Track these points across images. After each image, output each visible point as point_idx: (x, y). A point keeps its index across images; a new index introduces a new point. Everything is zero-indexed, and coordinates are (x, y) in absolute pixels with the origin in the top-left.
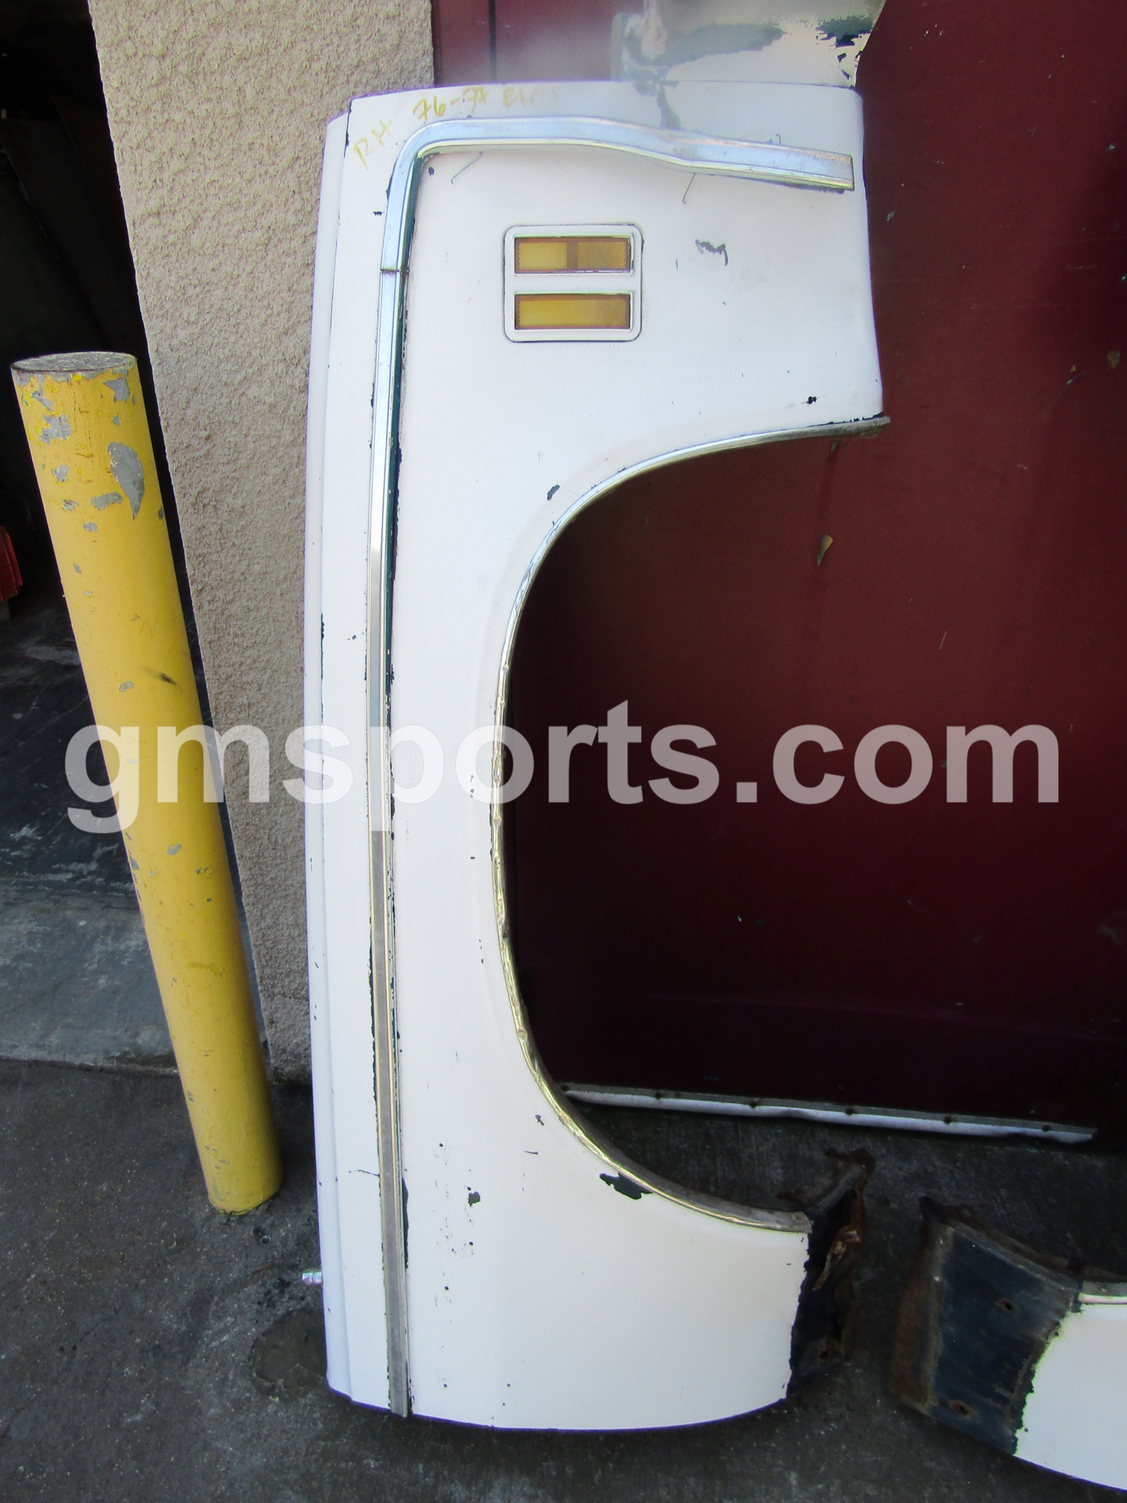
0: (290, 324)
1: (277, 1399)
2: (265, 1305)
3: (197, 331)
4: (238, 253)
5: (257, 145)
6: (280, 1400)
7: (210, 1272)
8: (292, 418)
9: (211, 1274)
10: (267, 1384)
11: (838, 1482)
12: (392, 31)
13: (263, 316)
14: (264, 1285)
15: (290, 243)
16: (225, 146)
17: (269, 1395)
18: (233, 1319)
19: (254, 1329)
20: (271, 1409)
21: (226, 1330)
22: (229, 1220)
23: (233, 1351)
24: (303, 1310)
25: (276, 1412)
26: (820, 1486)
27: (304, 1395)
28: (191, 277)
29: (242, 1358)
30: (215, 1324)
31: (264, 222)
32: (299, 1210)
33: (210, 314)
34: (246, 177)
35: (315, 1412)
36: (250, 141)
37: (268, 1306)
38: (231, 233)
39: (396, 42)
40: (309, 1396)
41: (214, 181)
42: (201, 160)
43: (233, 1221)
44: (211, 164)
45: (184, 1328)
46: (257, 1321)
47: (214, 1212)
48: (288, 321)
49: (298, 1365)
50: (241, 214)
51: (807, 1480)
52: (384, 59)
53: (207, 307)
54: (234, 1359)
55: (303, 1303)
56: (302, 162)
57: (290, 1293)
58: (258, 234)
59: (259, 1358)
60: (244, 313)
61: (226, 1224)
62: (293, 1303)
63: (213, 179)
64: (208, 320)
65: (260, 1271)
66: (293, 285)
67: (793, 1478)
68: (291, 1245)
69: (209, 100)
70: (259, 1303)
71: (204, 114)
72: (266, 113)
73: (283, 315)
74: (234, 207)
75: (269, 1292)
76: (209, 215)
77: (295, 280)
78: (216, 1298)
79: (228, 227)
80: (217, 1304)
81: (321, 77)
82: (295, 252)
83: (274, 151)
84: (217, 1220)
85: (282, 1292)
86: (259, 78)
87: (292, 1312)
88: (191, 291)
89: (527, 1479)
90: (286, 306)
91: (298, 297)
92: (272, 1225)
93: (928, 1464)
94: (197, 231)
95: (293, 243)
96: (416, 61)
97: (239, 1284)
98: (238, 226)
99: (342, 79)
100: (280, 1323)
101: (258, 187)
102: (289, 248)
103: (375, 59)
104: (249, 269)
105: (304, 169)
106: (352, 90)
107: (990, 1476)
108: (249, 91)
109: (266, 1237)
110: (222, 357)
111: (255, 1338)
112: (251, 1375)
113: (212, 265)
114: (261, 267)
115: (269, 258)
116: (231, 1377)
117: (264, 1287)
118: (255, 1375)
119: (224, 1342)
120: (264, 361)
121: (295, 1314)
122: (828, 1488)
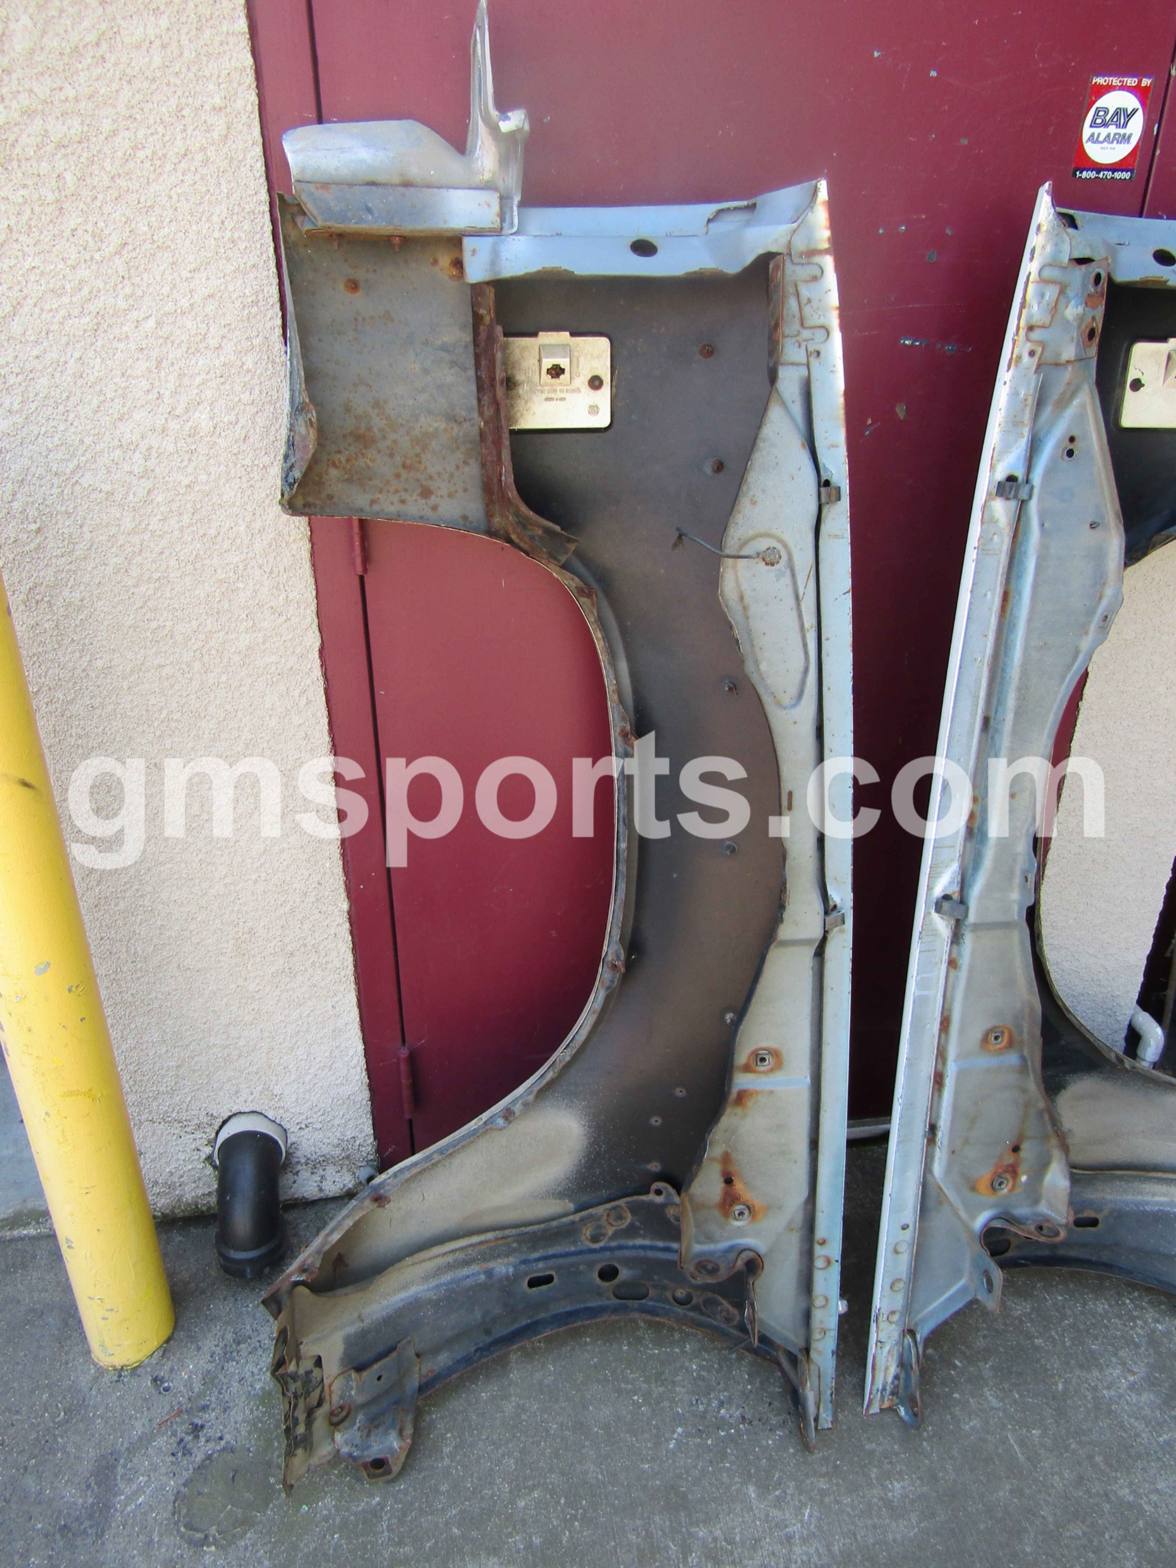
0: (126, 409)
1: (213, 1548)
2: (180, 1454)
3: (21, 420)
4: (64, 340)
5: (80, 232)
6: (216, 1548)
7: (109, 1435)
8: (131, 505)
9: (112, 1437)
10: (199, 1536)
11: (792, 1484)
12: (219, 123)
13: (95, 402)
14: (174, 1434)
15: (121, 328)
16: (45, 232)
17: (202, 1546)
18: (146, 1478)
19: (172, 1483)
20: (208, 1559)
21: (140, 1490)
22: (120, 1376)
23: (153, 1511)
24: (224, 1449)
25: (214, 1562)
26: (777, 1493)
27: (242, 1536)
28: (12, 365)
29: (165, 1515)
30: (126, 1487)
31: (92, 308)
32: (199, 1349)
33: (35, 402)
34: (70, 263)
35: (257, 1551)
36: (73, 227)
37: (184, 1454)
38: (55, 320)
39: (224, 133)
40: (248, 1535)
41: (34, 267)
42: (19, 247)
43: (125, 1376)
44: (31, 250)
45: (91, 1500)
46: (174, 1474)
47: (101, 1371)
48: (123, 406)
49: (229, 1507)
50: (66, 300)
51: (764, 1489)
52: (213, 148)
53: (32, 395)
54: (155, 1518)
55: (223, 1443)
56: (131, 247)
57: (205, 1435)
58: (86, 320)
59: (184, 1511)
60: (74, 400)
61: (117, 1381)
62: (211, 1445)
63: (33, 265)
64: (33, 409)
65: (167, 1420)
66: (126, 371)
67: (752, 1491)
68: (197, 1387)
69: (25, 186)
70: (173, 1454)
71: (21, 200)
72: (89, 200)
73: (117, 401)
74: (58, 293)
75: (182, 1440)
76: (30, 302)
77: (128, 365)
78: (122, 1461)
79: (51, 315)
80: (124, 1466)
81: (147, 164)
82: (127, 337)
83: (100, 238)
84: (106, 1379)
85: (197, 1437)
86: (80, 165)
87: (211, 1455)
88: (12, 380)
90: (120, 392)
91: (134, 382)
92: (172, 1370)
93: (868, 1447)
94: (16, 318)
95: (125, 329)
96: (245, 151)
97: (146, 1439)
98: (63, 313)
99: (169, 167)
100: (200, 1468)
101: (83, 272)
102: (121, 333)
103: (203, 149)
104: (77, 355)
105: (133, 255)
106: (181, 177)
107: (925, 1443)
108: (69, 178)
109: (166, 1384)
110: (51, 446)
111: (175, 1491)
112: (178, 1531)
113: (35, 352)
114: (91, 354)
115: (99, 344)
116: (156, 1539)
117: (176, 1436)
118: (183, 1529)
119: (140, 1504)
120: (98, 448)
121: (215, 1455)
122: (785, 1492)
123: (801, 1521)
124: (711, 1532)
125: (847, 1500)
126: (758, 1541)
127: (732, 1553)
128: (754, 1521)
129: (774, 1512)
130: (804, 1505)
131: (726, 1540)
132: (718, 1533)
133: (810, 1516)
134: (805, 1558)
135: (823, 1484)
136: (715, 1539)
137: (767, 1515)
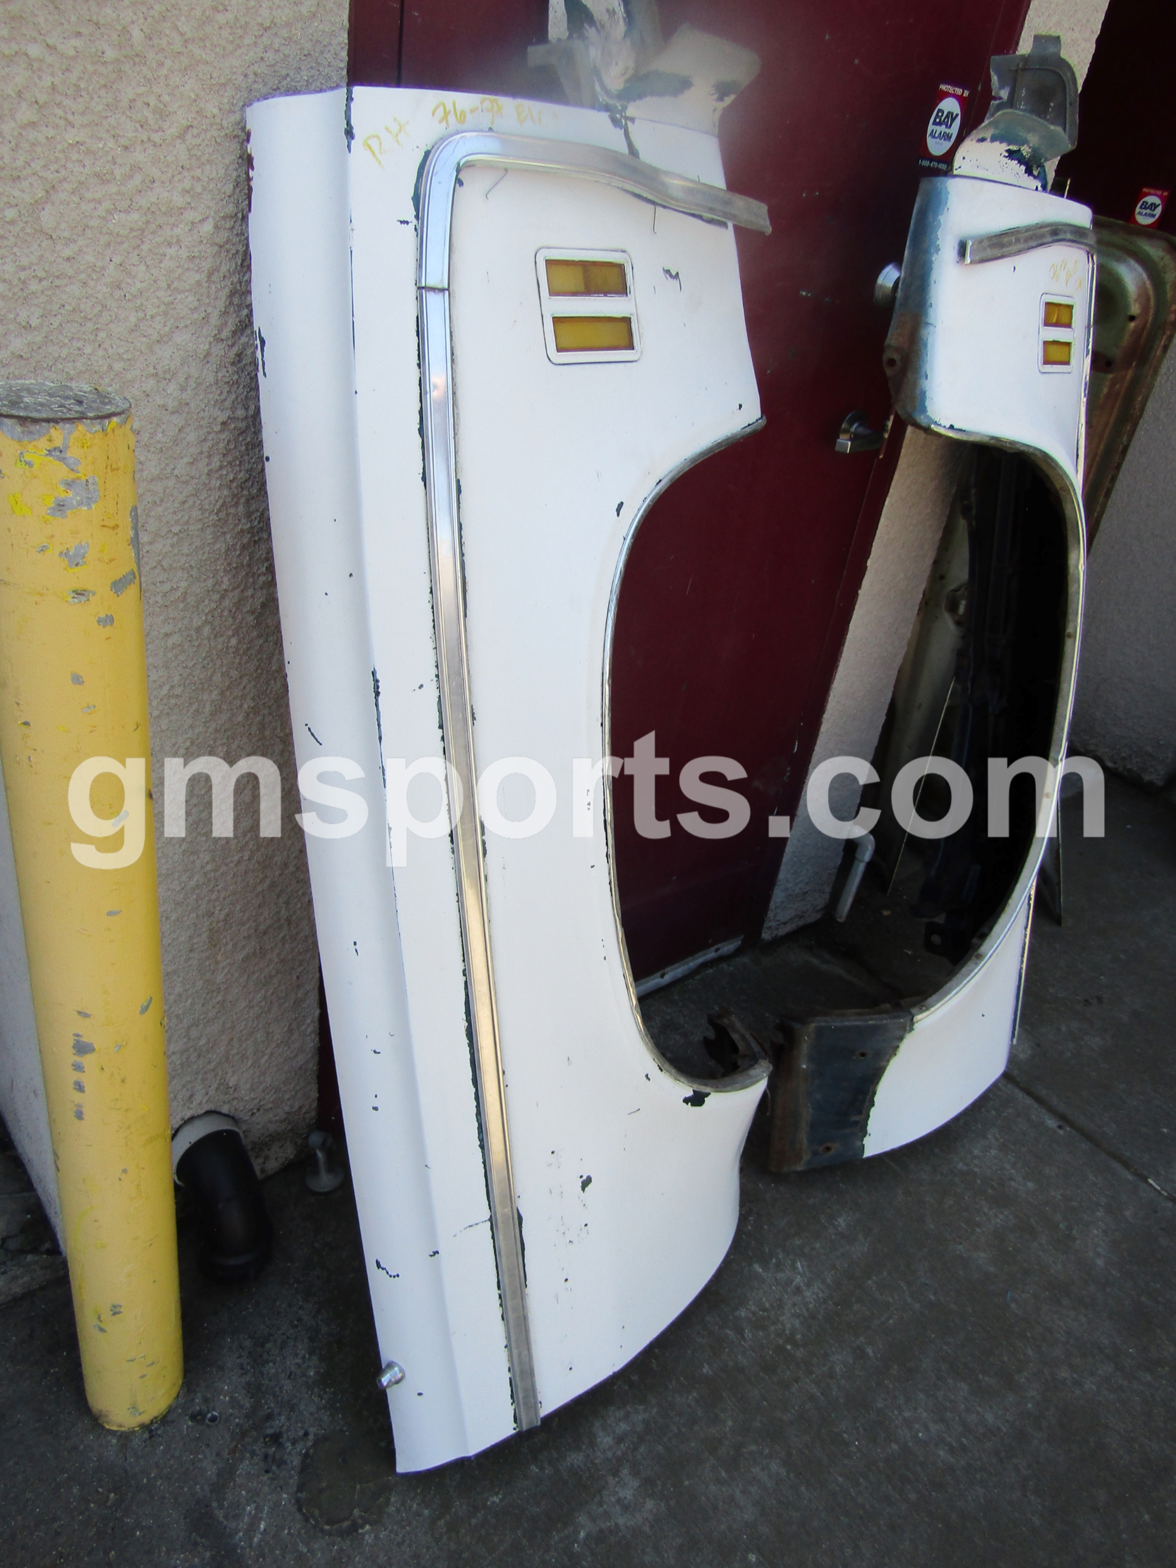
0: (167, 329)
1: (368, 1527)
2: (274, 1468)
3: (39, 339)
4: (104, 239)
5: (139, 104)
6: (371, 1525)
7: (182, 1488)
8: (159, 446)
9: (186, 1489)
10: (346, 1524)
11: (779, 1250)
13: (133, 319)
14: (253, 1454)
15: (172, 229)
16: (96, 99)
17: (357, 1531)
18: (253, 1506)
19: (285, 1496)
20: (369, 1539)
21: (255, 1520)
22: (151, 1431)
23: (283, 1529)
24: (316, 1443)
25: (377, 1537)
26: (774, 1261)
27: (387, 1503)
28: (36, 267)
29: (298, 1526)
30: (238, 1525)
31: (143, 202)
32: (221, 1368)
33: (59, 317)
34: (123, 141)
35: (411, 1507)
36: (131, 97)
37: (279, 1466)
38: (96, 213)
40: (393, 1499)
41: (77, 142)
42: (60, 112)
43: (157, 1429)
44: (78, 120)
45: (208, 1554)
46: (281, 1487)
47: (125, 1437)
49: (358, 1487)
50: (113, 189)
51: (765, 1263)
53: (56, 307)
54: (289, 1533)
55: (311, 1437)
56: (195, 131)
57: (288, 1439)
58: (135, 216)
59: (317, 1512)
60: (106, 317)
61: (151, 1437)
62: (299, 1446)
63: (77, 139)
64: (56, 324)
65: (236, 1447)
66: (172, 282)
68: (246, 1401)
69: (79, 34)
70: (267, 1472)
71: (71, 52)
72: (154, 65)
73: (158, 318)
74: (102, 179)
75: (266, 1456)
76: (68, 186)
78: (215, 1504)
79: (92, 205)
80: (221, 1507)
81: (225, 33)
82: (178, 241)
83: (162, 114)
84: (136, 1442)
85: (280, 1445)
86: (150, 20)
87: (307, 1454)
88: (34, 286)
89: (613, 1408)
91: (179, 297)
92: (206, 1400)
94: (48, 207)
95: (177, 231)
97: (227, 1474)
98: (107, 205)
99: (247, 41)
100: (304, 1468)
101: (139, 156)
102: (172, 237)
104: (117, 259)
105: (199, 141)
108: (137, 35)
109: (209, 1415)
110: (72, 373)
111: (293, 1501)
112: (322, 1531)
113: (67, 253)
114: (134, 259)
115: (145, 247)
116: (305, 1550)
117: (257, 1455)
118: (327, 1527)
119: (265, 1530)
120: (129, 376)
121: (311, 1451)
122: (779, 1258)
123: (799, 1273)
124: (748, 1309)
125: (818, 1245)
126: (781, 1300)
127: (769, 1317)
128: (771, 1288)
129: (780, 1275)
130: (794, 1262)
131: (760, 1310)
132: (753, 1308)
133: (802, 1266)
134: (814, 1296)
135: (798, 1242)
136: (754, 1313)
137: (776, 1280)
